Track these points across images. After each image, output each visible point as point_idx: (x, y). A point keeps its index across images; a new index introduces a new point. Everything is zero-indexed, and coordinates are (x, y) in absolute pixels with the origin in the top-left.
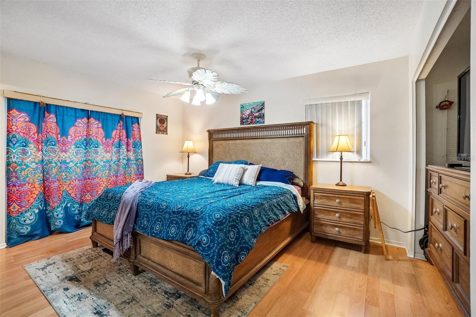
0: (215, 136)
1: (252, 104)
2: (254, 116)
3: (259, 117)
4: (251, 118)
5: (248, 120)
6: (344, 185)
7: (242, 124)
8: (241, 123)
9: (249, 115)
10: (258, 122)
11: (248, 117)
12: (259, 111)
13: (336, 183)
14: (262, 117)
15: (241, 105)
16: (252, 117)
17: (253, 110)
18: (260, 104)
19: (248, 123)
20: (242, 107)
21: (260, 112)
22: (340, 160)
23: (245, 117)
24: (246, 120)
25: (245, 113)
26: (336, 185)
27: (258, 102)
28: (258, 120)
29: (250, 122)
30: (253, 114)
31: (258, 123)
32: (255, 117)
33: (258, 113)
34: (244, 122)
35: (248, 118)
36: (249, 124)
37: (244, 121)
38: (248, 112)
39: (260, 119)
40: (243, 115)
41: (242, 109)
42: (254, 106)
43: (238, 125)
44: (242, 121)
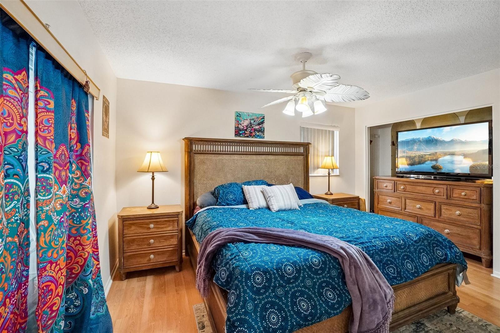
0: (196, 147)
1: (251, 114)
2: (253, 129)
3: (259, 131)
4: (249, 131)
5: (246, 132)
6: (332, 194)
7: (238, 136)
8: (235, 135)
9: (247, 126)
10: (258, 136)
11: (246, 128)
12: (259, 124)
13: (325, 193)
14: (262, 131)
15: (237, 112)
16: (251, 130)
17: (252, 122)
18: (261, 117)
19: (246, 135)
20: (238, 115)
21: (261, 126)
22: (328, 175)
23: (242, 127)
24: (244, 132)
25: (242, 123)
26: (325, 194)
27: (259, 115)
28: (258, 134)
29: (248, 135)
30: (252, 126)
31: (258, 138)
32: (255, 130)
33: (258, 127)
34: (240, 134)
35: (246, 130)
36: (247, 137)
37: (241, 132)
38: (246, 123)
39: (260, 133)
40: (240, 126)
41: (238, 117)
42: (253, 117)
43: (231, 136)
44: (237, 132)
